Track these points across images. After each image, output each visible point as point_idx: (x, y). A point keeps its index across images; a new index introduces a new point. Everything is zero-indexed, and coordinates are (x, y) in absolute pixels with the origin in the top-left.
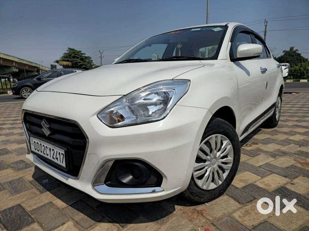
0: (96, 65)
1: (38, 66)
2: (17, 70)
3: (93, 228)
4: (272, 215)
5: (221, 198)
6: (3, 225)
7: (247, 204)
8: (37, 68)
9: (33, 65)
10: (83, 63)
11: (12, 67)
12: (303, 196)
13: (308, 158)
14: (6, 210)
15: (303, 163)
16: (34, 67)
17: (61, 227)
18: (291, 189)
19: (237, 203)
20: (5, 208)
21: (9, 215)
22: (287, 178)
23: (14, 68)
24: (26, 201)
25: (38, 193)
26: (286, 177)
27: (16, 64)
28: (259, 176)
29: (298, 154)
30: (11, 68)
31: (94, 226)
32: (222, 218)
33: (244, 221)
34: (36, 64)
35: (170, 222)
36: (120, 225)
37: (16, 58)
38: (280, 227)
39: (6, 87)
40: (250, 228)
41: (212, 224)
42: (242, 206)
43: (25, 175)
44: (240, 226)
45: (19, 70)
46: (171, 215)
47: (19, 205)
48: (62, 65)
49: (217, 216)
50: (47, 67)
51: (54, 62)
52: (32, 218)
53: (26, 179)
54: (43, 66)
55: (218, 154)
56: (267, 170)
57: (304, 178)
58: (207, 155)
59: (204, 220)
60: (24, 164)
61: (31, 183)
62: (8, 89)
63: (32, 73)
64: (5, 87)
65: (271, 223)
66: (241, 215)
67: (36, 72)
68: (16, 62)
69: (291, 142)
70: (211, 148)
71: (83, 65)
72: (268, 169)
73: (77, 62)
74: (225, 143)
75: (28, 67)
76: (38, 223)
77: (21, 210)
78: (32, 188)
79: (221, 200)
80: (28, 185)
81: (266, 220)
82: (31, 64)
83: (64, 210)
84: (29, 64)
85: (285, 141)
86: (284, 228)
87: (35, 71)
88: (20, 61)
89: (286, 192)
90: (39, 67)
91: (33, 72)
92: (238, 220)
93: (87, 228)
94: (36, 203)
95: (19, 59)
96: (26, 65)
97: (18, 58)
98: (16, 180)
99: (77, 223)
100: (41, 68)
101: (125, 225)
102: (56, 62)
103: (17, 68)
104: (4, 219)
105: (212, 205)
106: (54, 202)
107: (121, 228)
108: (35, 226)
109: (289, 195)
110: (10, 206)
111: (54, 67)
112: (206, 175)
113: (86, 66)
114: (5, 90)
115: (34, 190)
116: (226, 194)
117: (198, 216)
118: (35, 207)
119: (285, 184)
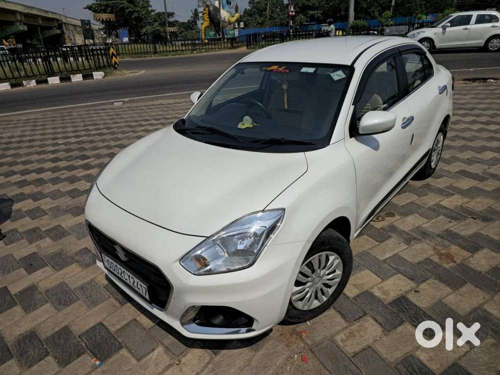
0: (156, 12)
1: (58, 17)
2: (26, 28)
3: (185, 355)
4: (378, 339)
5: (326, 313)
6: (91, 352)
7: (354, 322)
8: (57, 20)
9: (50, 16)
10: (134, 9)
11: (16, 22)
12: (423, 311)
13: (453, 243)
14: (88, 330)
15: (443, 254)
16: (52, 20)
17: (151, 355)
18: (412, 300)
19: (343, 321)
20: (87, 328)
21: (93, 338)
22: (414, 281)
23: (19, 23)
24: (107, 317)
25: (118, 304)
26: (412, 280)
27: (21, 18)
28: (379, 277)
29: (442, 237)
30: (16, 24)
31: (185, 353)
32: (322, 343)
33: (346, 345)
34: (55, 13)
35: (265, 347)
36: (212, 351)
37: (20, 4)
38: (382, 354)
39: (19, 73)
40: (349, 356)
41: (311, 350)
42: (347, 325)
43: (96, 275)
44: (340, 353)
45: (28, 27)
46: (267, 337)
47: (101, 324)
48: (99, 20)
49: (318, 340)
50: (74, 19)
51: (84, 8)
52: (120, 343)
53: (98, 282)
54: (67, 17)
55: (323, 272)
56: (392, 267)
57: (435, 281)
58: (308, 277)
59: (303, 345)
60: (91, 255)
61: (107, 290)
62: (22, 77)
63: (51, 31)
64: (16, 74)
65: (375, 349)
66: (344, 338)
67: (57, 29)
68: (21, 13)
69: (442, 211)
70: (314, 269)
71: (134, 11)
72: (394, 266)
73: (123, 7)
74: (331, 258)
75: (42, 19)
76: (127, 348)
77: (105, 330)
78: (110, 297)
79: (326, 317)
80: (104, 292)
81: (371, 345)
82: (46, 15)
83: (152, 331)
84: (44, 15)
85: (433, 210)
86: (387, 357)
87: (55, 26)
88: (26, 11)
89: (405, 304)
90: (61, 19)
91: (51, 28)
92: (339, 345)
93: (179, 356)
94: (118, 321)
95: (25, 6)
96: (38, 16)
97: (22, 5)
98: (88, 283)
99: (167, 349)
100: (64, 21)
101: (218, 352)
102: (87, 8)
103: (25, 24)
104: (89, 343)
105: (314, 323)
106: (138, 319)
107: (214, 356)
108: (124, 352)
109: (406, 309)
110: (91, 325)
111: (87, 24)
112: (307, 296)
113: (139, 14)
114: (18, 79)
115: (112, 300)
116: (333, 307)
117: (296, 339)
118: (119, 327)
119: (407, 292)
